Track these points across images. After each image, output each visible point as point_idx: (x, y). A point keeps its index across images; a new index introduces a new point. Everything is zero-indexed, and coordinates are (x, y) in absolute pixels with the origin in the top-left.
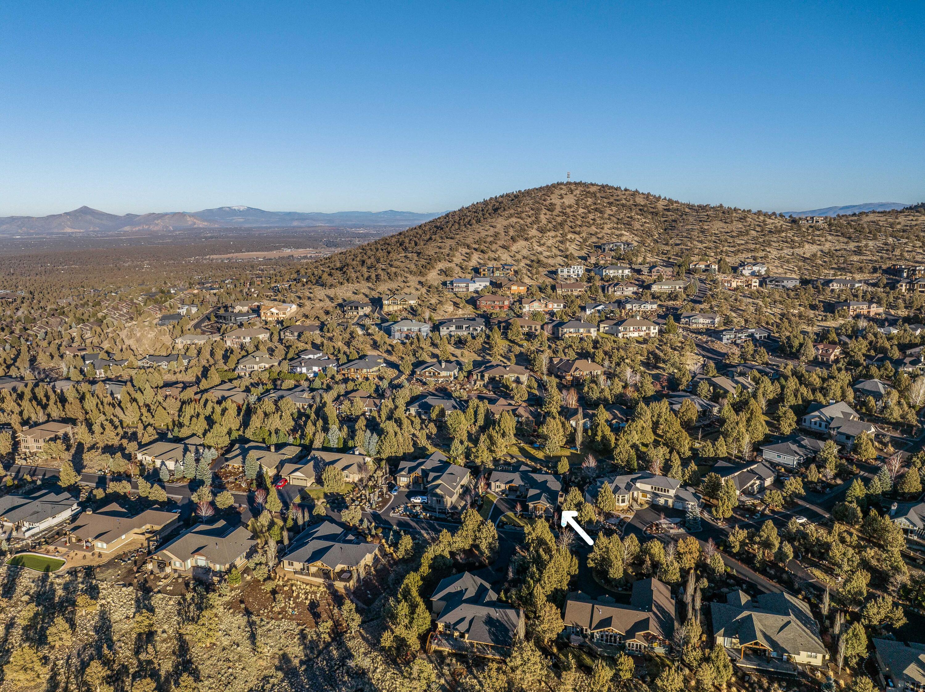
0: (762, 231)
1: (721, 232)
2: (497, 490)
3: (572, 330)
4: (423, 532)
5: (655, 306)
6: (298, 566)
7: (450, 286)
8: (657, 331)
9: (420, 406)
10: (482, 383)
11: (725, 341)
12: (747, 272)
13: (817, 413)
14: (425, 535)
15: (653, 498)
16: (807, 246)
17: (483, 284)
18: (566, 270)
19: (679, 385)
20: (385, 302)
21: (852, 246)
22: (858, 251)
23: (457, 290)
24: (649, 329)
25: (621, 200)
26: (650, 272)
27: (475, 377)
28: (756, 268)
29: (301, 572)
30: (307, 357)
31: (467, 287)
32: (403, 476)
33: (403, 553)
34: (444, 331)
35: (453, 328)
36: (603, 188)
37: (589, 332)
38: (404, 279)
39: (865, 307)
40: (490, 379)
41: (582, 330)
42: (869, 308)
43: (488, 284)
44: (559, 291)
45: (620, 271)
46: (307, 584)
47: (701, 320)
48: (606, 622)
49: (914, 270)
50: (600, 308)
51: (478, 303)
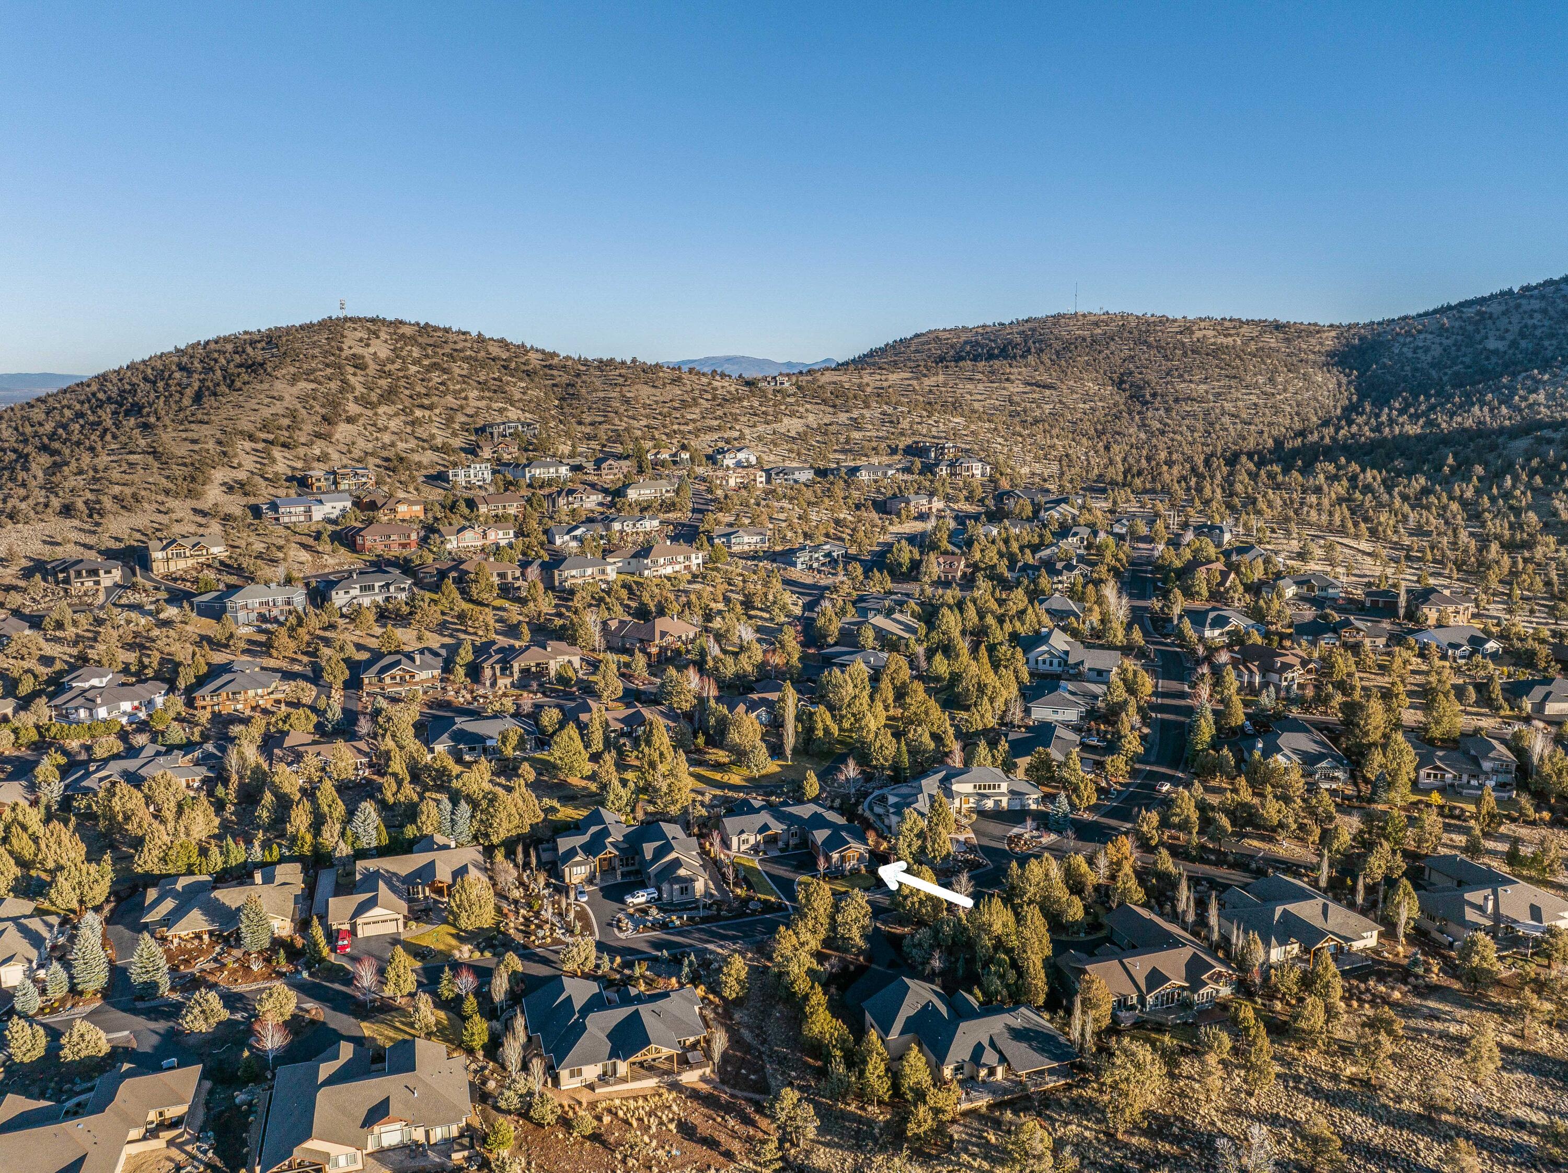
0: (714, 399)
1: (656, 402)
2: (743, 848)
3: (574, 572)
4: (711, 947)
5: (656, 523)
6: (591, 1072)
7: (271, 514)
8: (700, 561)
9: (452, 738)
10: (508, 681)
11: (799, 566)
12: (729, 461)
13: (1044, 648)
14: (719, 950)
15: (978, 802)
16: (786, 420)
17: (340, 505)
18: (462, 473)
19: (825, 637)
20: (158, 555)
21: (843, 417)
22: (856, 424)
23: (286, 519)
24: (688, 558)
25: (462, 350)
26: (599, 469)
27: (488, 672)
28: (741, 456)
29: (603, 1078)
30: (86, 685)
31: (308, 511)
32: (578, 864)
33: (737, 988)
34: (339, 598)
35: (355, 592)
36: (425, 329)
37: (603, 572)
38: (156, 505)
39: (924, 501)
40: (522, 671)
41: (589, 571)
42: (930, 502)
43: (348, 504)
44: (483, 509)
45: (552, 470)
46: (635, 1099)
47: (746, 539)
48: (1156, 978)
49: (943, 448)
50: (578, 532)
51: (359, 540)
